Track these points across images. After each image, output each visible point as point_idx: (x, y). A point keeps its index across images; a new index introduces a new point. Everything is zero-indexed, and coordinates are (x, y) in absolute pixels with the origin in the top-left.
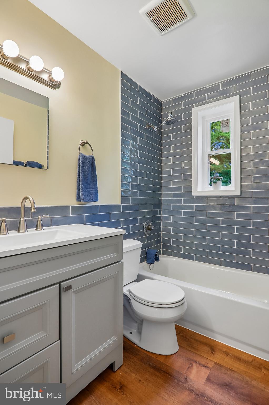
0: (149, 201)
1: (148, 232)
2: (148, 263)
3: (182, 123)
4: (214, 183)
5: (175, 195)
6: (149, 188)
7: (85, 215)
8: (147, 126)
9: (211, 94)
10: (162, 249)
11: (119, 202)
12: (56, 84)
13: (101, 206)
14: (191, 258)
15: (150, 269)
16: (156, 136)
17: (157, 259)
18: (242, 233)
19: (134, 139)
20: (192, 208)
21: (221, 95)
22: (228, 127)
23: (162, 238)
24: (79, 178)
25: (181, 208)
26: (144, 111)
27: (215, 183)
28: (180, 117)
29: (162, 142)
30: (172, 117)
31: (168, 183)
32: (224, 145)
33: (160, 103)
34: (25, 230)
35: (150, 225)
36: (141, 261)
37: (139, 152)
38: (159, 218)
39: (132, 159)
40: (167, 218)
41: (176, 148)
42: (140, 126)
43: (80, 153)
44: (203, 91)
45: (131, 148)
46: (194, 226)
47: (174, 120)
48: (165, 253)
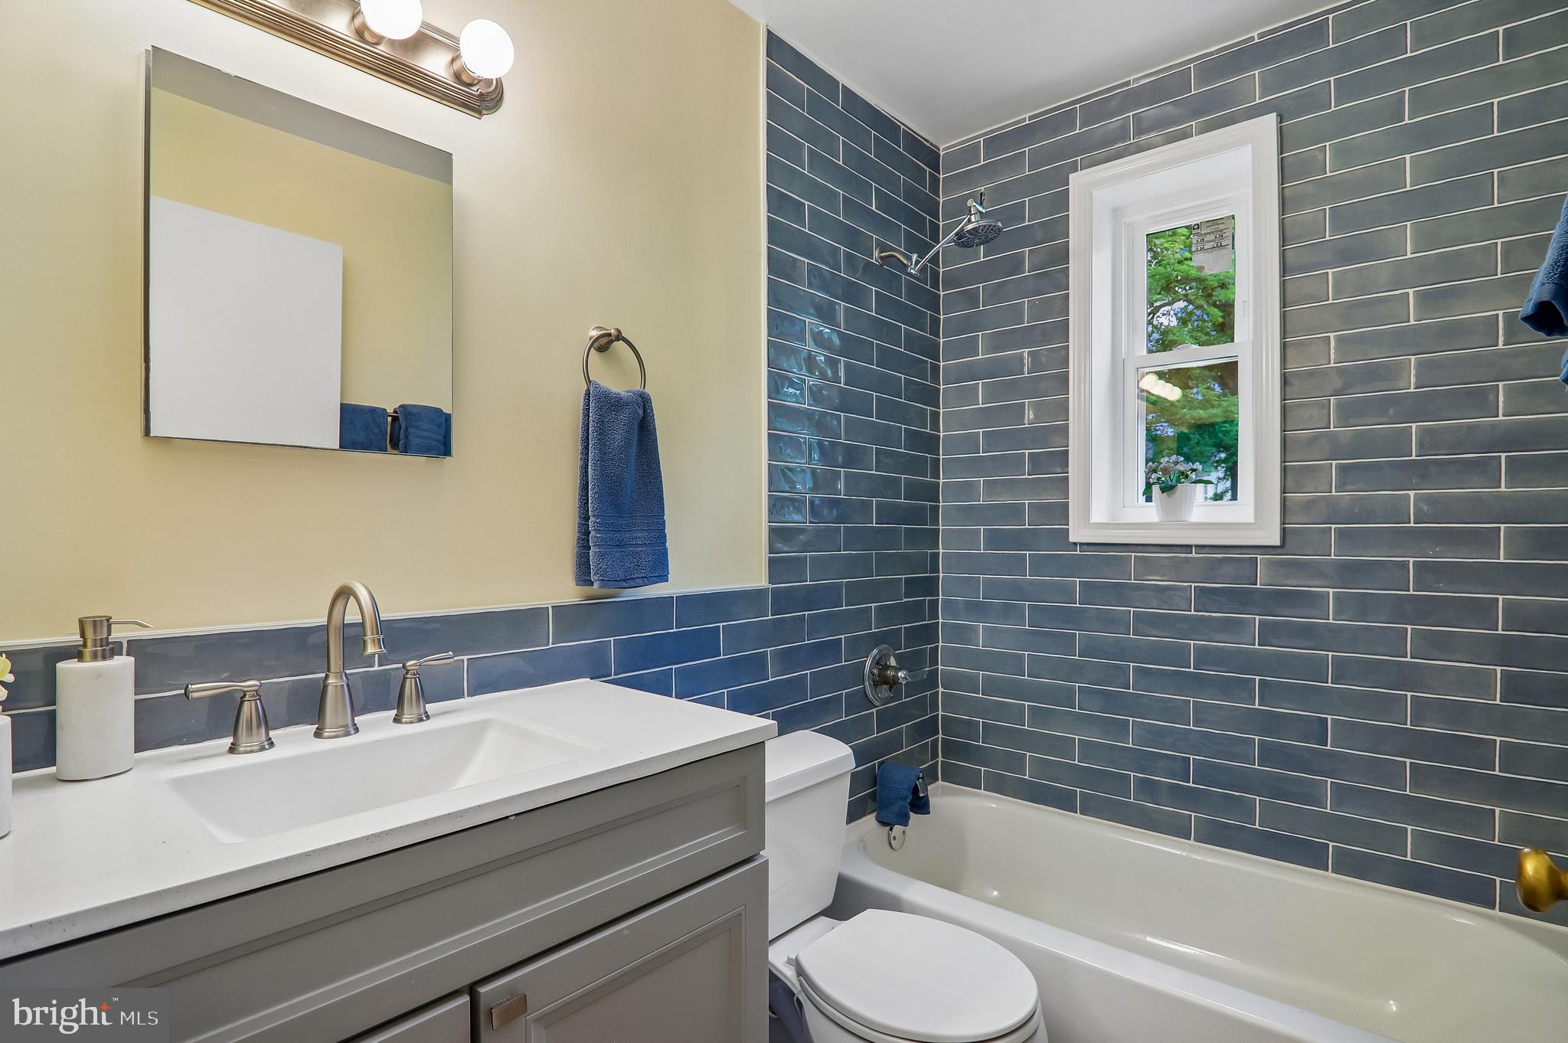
0: (885, 563)
1: (884, 691)
2: (883, 823)
3: (1024, 237)
4: (1163, 490)
5: (995, 539)
6: (884, 513)
7: (612, 639)
8: (876, 254)
9: (1146, 111)
10: (940, 759)
11: (758, 579)
12: (481, 94)
13: (684, 600)
14: (1065, 802)
15: (893, 849)
16: (915, 292)
17: (921, 805)
18: (1285, 705)
19: (826, 314)
20: (1067, 592)
21: (1196, 114)
22: (1224, 251)
23: (940, 713)
24: (584, 487)
25: (1019, 591)
26: (864, 190)
27: (1167, 489)
28: (1016, 213)
29: (942, 317)
30: (981, 212)
31: (968, 489)
32: (1191, 313)
33: (931, 156)
34: (346, 726)
35: (893, 662)
36: (855, 813)
37: (847, 364)
38: (929, 634)
39: (816, 395)
40: (962, 634)
41: (999, 342)
42: (848, 255)
43: (589, 381)
44: (1114, 103)
45: (810, 346)
46: (1076, 671)
47: (989, 229)
48: (953, 776)
